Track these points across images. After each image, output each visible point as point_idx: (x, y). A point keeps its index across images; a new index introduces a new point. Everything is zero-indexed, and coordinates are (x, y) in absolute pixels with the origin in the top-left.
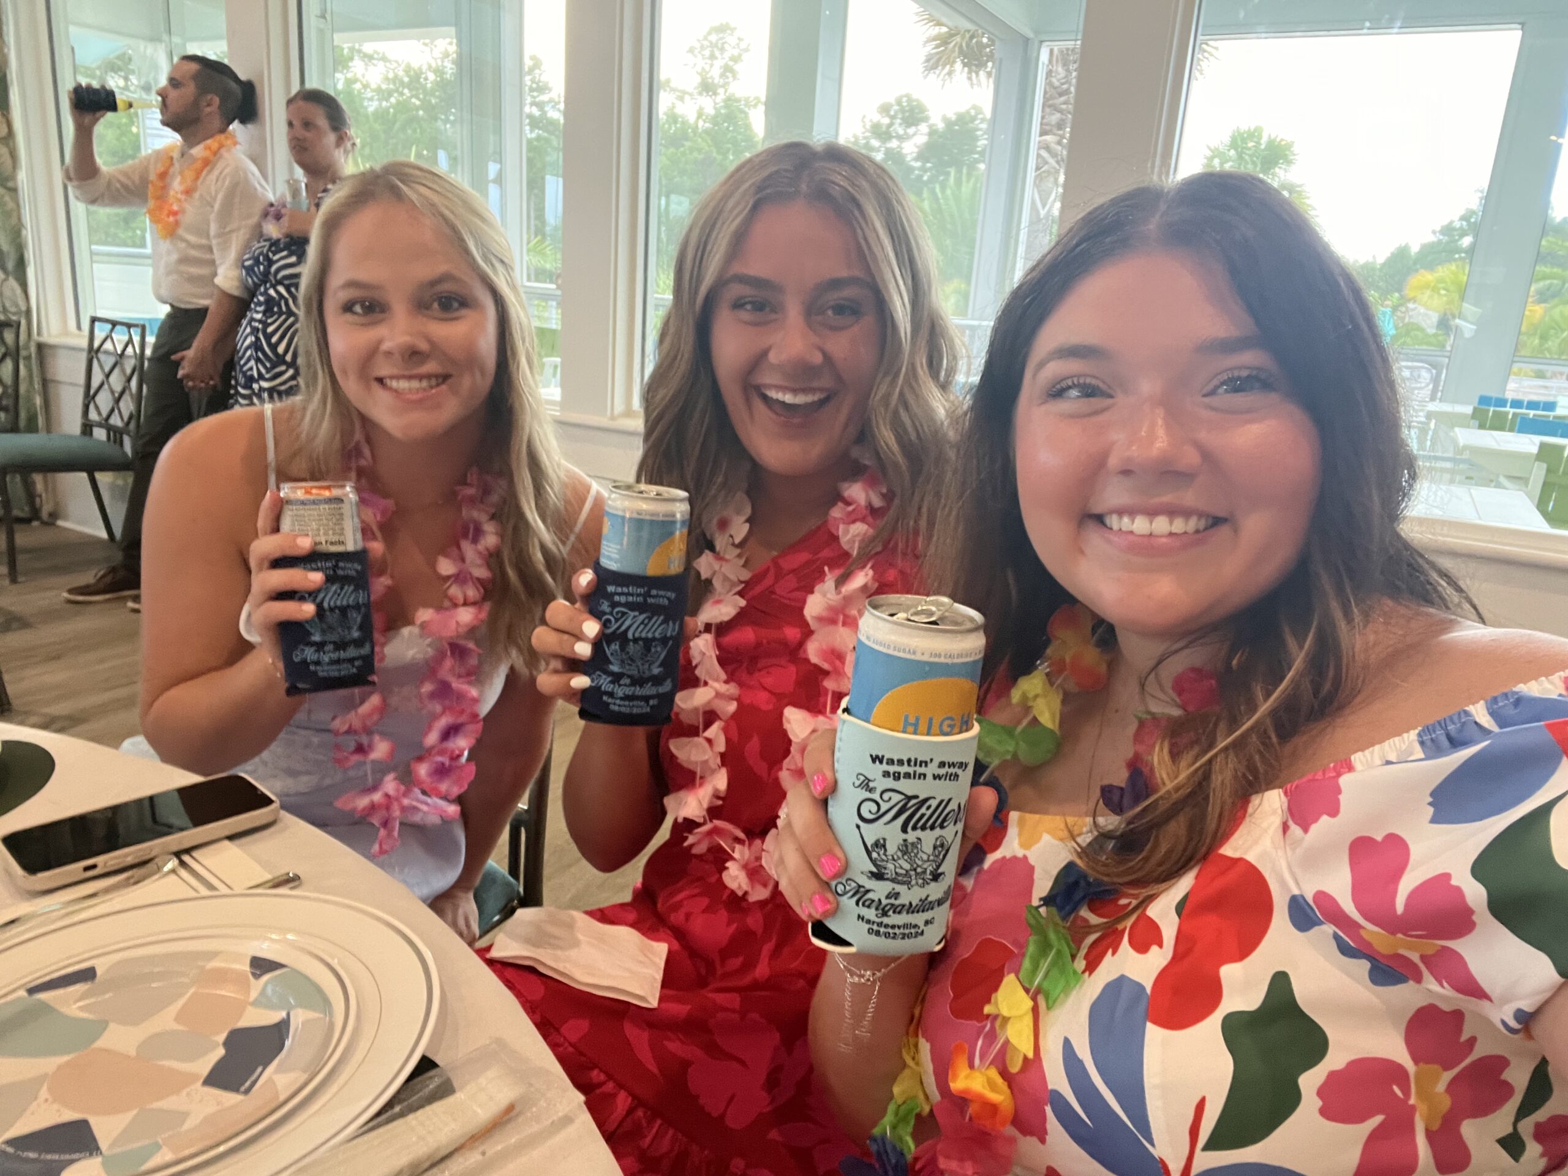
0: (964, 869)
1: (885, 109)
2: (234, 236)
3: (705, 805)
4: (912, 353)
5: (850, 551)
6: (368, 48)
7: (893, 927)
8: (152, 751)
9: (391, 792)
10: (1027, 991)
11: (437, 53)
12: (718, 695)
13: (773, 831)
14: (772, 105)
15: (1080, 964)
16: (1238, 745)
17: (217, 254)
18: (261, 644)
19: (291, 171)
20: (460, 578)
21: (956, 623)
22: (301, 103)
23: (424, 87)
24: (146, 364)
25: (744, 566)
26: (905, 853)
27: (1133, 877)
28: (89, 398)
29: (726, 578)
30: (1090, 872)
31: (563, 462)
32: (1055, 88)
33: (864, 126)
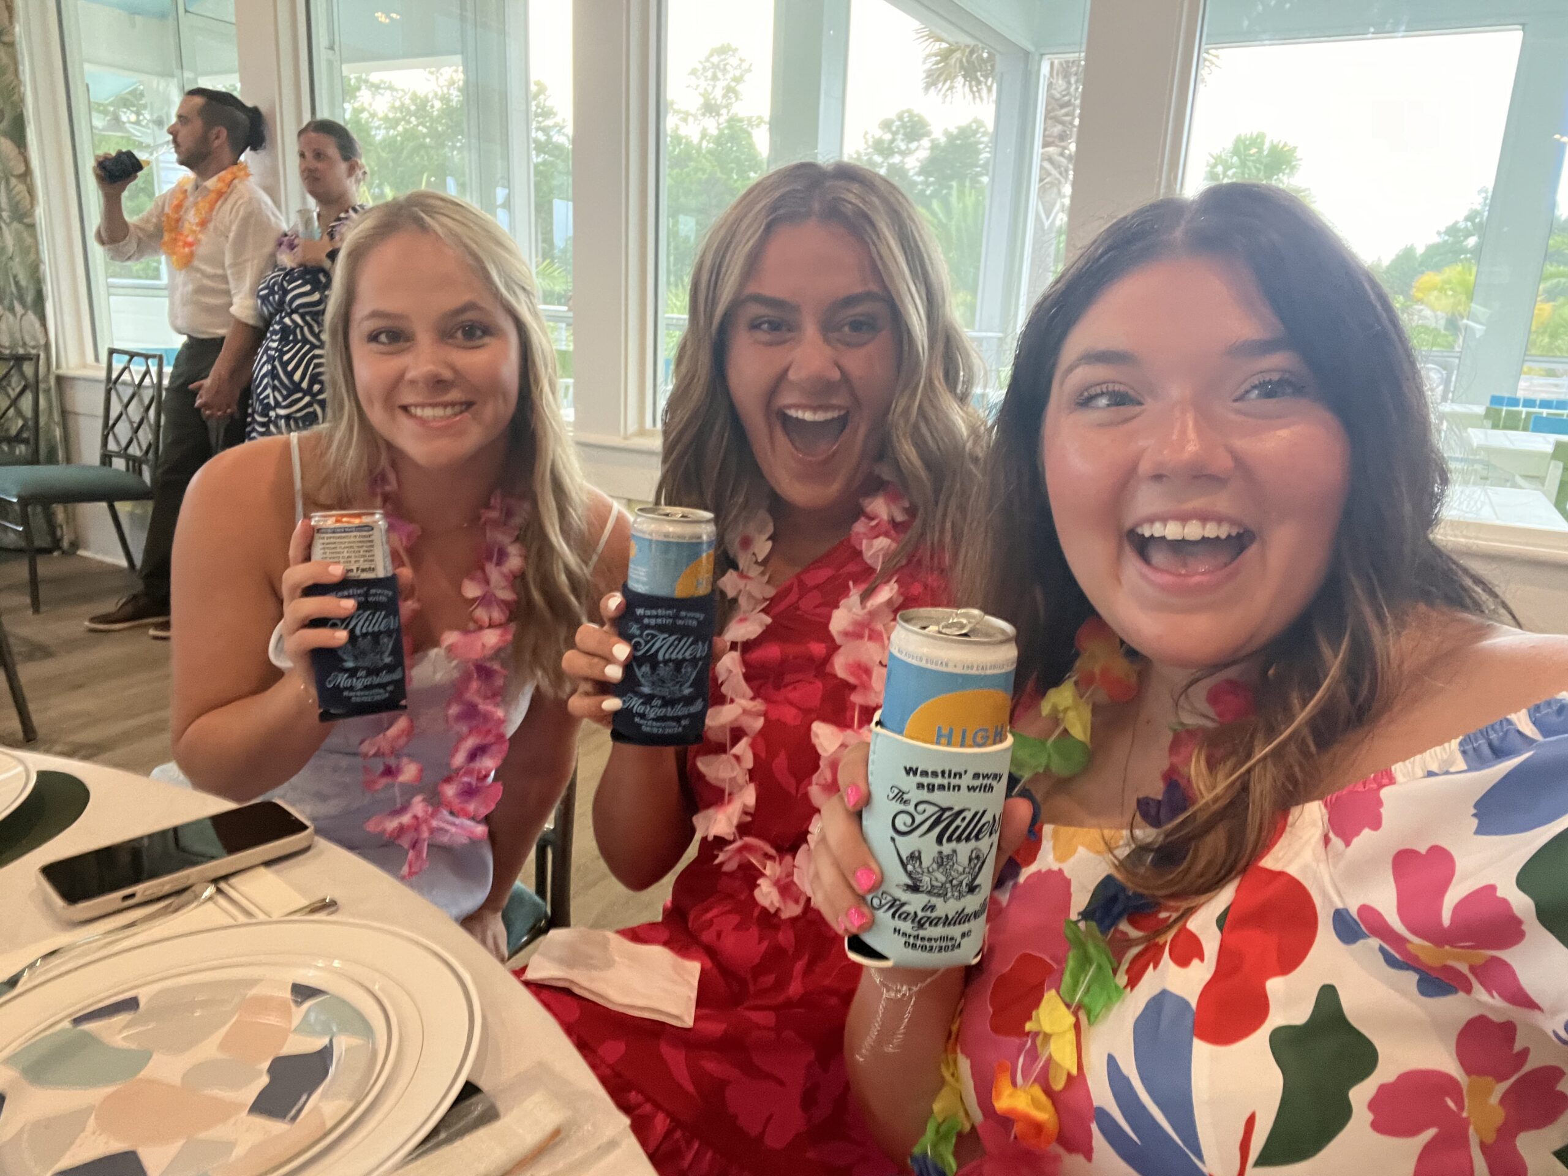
0: (999, 883)
1: (887, 125)
2: (249, 265)
3: (735, 822)
4: (930, 365)
5: (874, 566)
6: (375, 77)
7: (930, 940)
8: (182, 777)
9: (420, 813)
10: (1068, 1006)
11: (443, 81)
12: (745, 712)
13: (804, 847)
14: (777, 125)
15: (1122, 979)
16: (1277, 754)
17: (232, 284)
18: (291, 670)
19: (304, 199)
20: (486, 600)
21: (987, 635)
22: (313, 135)
23: (430, 115)
24: (164, 394)
25: (768, 582)
26: (940, 865)
27: (1174, 889)
28: (108, 428)
29: (750, 596)
30: (1129, 885)
31: (584, 482)
32: (1057, 100)
33: (866, 143)
